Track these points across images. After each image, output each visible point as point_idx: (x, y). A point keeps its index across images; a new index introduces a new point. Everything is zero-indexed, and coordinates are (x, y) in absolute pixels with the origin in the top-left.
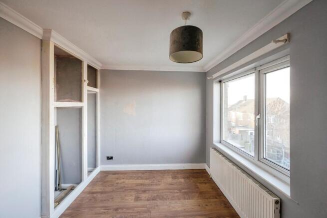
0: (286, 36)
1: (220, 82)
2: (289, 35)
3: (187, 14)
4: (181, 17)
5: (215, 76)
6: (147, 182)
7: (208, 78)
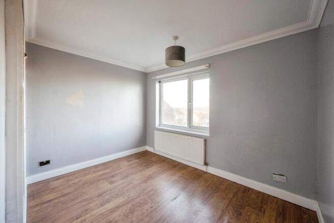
0: (208, 65)
1: (160, 82)
2: (210, 65)
3: (176, 38)
4: (172, 38)
5: (158, 77)
6: (107, 171)
7: (153, 78)
